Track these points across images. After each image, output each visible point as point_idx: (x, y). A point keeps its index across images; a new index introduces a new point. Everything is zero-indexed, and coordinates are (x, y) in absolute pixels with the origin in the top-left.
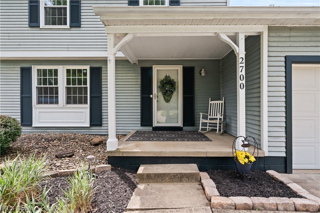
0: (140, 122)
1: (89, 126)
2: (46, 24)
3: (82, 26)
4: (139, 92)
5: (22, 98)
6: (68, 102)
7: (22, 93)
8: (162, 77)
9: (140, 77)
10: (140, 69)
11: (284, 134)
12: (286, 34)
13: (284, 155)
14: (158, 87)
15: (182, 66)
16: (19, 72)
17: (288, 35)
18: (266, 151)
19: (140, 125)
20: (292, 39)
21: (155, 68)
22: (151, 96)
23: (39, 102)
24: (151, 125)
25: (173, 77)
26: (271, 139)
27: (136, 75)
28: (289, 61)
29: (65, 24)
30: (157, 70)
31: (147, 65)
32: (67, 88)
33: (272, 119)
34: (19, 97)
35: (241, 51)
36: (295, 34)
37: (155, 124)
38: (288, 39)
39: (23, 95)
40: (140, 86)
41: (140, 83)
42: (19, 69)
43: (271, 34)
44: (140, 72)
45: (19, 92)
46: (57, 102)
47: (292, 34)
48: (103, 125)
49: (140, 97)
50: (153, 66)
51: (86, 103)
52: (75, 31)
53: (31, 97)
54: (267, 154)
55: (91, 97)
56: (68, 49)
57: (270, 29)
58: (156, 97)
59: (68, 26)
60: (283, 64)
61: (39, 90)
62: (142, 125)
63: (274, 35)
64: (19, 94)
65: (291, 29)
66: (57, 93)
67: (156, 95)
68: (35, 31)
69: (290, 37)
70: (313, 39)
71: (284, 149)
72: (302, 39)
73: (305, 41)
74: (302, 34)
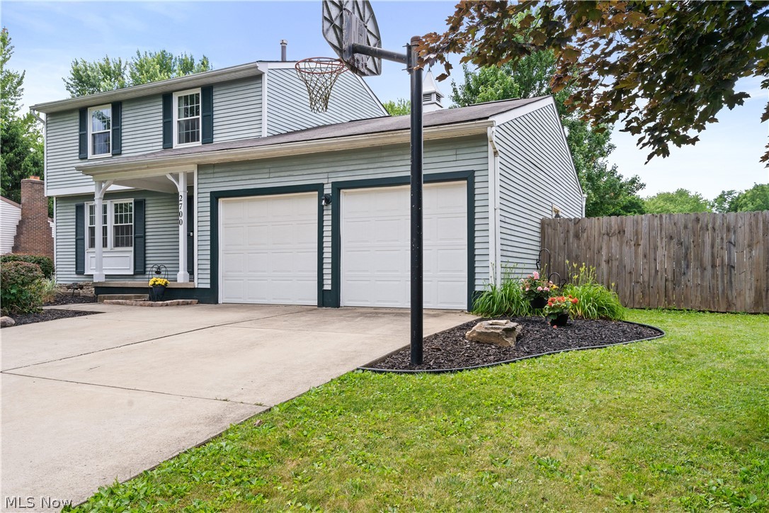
1: (132, 273)
2: (93, 154)
3: (122, 152)
5: (77, 241)
6: (117, 245)
11: (209, 267)
12: (210, 171)
13: (208, 286)
16: (75, 210)
17: (212, 171)
18: (196, 284)
20: (216, 175)
22: (192, 234)
23: (92, 246)
26: (199, 272)
28: (215, 197)
29: (109, 151)
32: (115, 227)
33: (201, 253)
34: (75, 240)
35: (181, 189)
36: (217, 170)
38: (212, 176)
39: (78, 238)
42: (75, 207)
43: (201, 172)
45: (75, 234)
46: (106, 246)
47: (215, 170)
48: (147, 273)
51: (131, 245)
52: (117, 158)
53: (83, 239)
54: (196, 286)
55: (135, 238)
57: (200, 167)
60: (209, 199)
61: (92, 230)
64: (74, 237)
65: (214, 165)
66: (106, 234)
68: (84, 163)
69: (214, 173)
70: (231, 174)
71: (209, 281)
72: (223, 175)
73: (225, 176)
74: (223, 170)
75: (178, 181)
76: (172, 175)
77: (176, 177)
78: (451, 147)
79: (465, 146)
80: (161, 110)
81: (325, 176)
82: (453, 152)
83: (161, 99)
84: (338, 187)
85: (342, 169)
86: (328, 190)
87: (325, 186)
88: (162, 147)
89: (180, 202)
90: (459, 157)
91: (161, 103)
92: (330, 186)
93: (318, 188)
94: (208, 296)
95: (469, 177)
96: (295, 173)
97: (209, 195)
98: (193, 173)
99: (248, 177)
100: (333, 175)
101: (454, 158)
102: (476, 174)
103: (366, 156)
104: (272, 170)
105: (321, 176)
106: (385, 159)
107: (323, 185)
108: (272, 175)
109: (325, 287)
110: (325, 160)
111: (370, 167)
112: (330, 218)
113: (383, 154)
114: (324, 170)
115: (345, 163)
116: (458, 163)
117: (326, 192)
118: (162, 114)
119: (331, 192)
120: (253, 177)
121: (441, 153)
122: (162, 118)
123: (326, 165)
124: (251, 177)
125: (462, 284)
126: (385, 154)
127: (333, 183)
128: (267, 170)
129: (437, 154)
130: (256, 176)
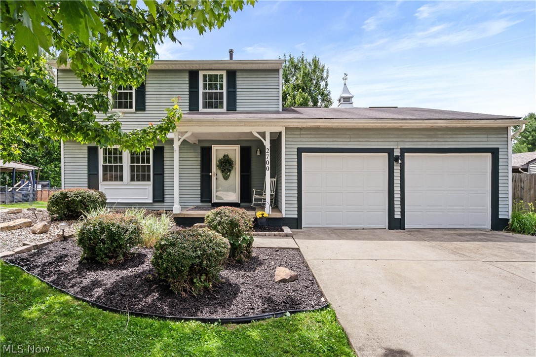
0: (200, 199)
1: (152, 202)
2: (114, 107)
3: (146, 109)
4: (199, 170)
5: (89, 175)
6: (132, 179)
7: (89, 171)
8: (221, 156)
9: (200, 156)
10: (200, 149)
11: (296, 202)
12: (297, 133)
13: (296, 216)
14: (217, 166)
15: (239, 146)
16: (87, 151)
17: (299, 133)
18: (284, 214)
19: (200, 201)
20: (302, 136)
21: (214, 148)
22: (210, 174)
23: (105, 179)
24: (210, 201)
25: (231, 156)
26: (287, 206)
27: (196, 154)
28: (300, 151)
29: (131, 107)
30: (216, 150)
31: (206, 145)
32: (131, 166)
33: (288, 192)
34: (87, 175)
35: (267, 144)
36: (304, 133)
37: (214, 200)
38: (299, 136)
39: (90, 173)
40: (200, 164)
41: (200, 162)
42: (87, 148)
43: (288, 133)
44: (200, 151)
45: (87, 169)
46: (121, 179)
47: (302, 133)
48: (166, 201)
49: (200, 175)
50: (213, 146)
51: (149, 180)
52: (140, 114)
53: (97, 175)
54: (284, 217)
55: (154, 175)
57: (287, 129)
58: (215, 175)
59: (133, 110)
60: (296, 153)
61: (105, 167)
62: (202, 201)
63: (289, 133)
64: (87, 172)
65: (301, 129)
66: (121, 170)
67: (215, 173)
69: (300, 134)
70: (316, 136)
71: (296, 213)
72: (309, 136)
73: (311, 138)
74: (309, 132)
75: (264, 138)
76: (258, 133)
77: (263, 135)
78: (484, 133)
79: (494, 133)
80: (188, 82)
81: (396, 143)
82: (485, 136)
83: (188, 74)
84: (404, 151)
85: (408, 140)
86: (397, 153)
87: (395, 150)
88: (188, 109)
89: (267, 154)
90: (489, 139)
91: (188, 77)
92: (399, 150)
93: (390, 152)
94: (296, 223)
95: (495, 152)
96: (371, 140)
97: (296, 150)
98: (280, 133)
99: (331, 140)
100: (402, 143)
101: (486, 139)
102: (500, 150)
103: (426, 133)
104: (352, 136)
105: (392, 143)
106: (440, 136)
107: (393, 149)
108: (352, 140)
109: (396, 217)
110: (395, 133)
111: (429, 140)
112: (399, 171)
113: (438, 133)
114: (395, 140)
115: (410, 136)
116: (489, 143)
117: (395, 154)
118: (188, 85)
119: (399, 154)
120: (336, 139)
121: (477, 136)
122: (188, 88)
123: (396, 136)
124: (334, 139)
125: (484, 213)
126: (440, 133)
127: (401, 149)
128: (348, 136)
129: (475, 136)
130: (339, 140)
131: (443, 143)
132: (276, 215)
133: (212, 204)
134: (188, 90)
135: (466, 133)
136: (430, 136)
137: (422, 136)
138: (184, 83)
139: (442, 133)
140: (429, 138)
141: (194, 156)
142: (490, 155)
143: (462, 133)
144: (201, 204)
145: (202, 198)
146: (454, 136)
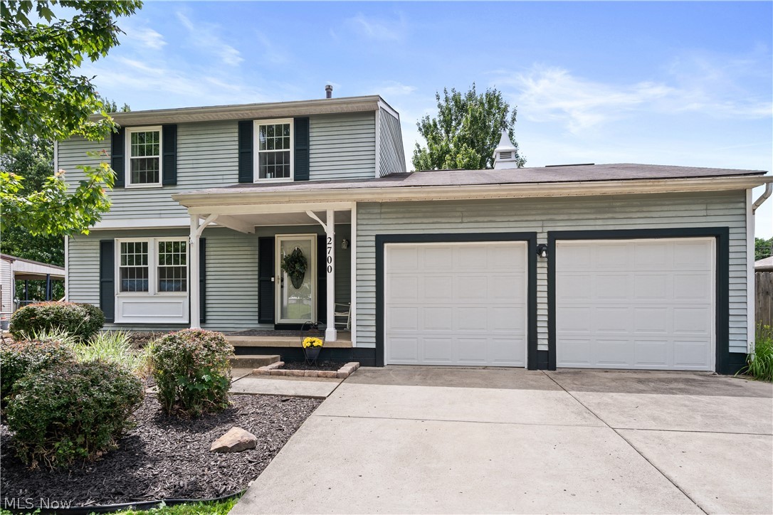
0: (257, 318)
1: (188, 322)
2: (133, 182)
3: (178, 183)
4: (257, 273)
5: (102, 284)
6: (161, 289)
7: (101, 277)
8: (289, 251)
9: (257, 252)
10: (257, 241)
11: (373, 323)
12: (376, 211)
13: (373, 346)
14: (282, 267)
15: (316, 234)
16: (98, 247)
18: (354, 343)
19: (257, 322)
20: (383, 216)
21: (279, 239)
22: (273, 279)
23: (124, 289)
24: (273, 321)
25: (305, 252)
26: (360, 329)
27: (253, 248)
28: (381, 241)
29: (157, 181)
30: (282, 242)
31: (267, 234)
32: (159, 268)
33: (360, 306)
34: (98, 282)
35: (330, 231)
36: (386, 210)
37: (278, 320)
38: (378, 216)
39: (104, 280)
40: (257, 265)
41: (257, 260)
42: (98, 243)
43: (360, 211)
44: (257, 245)
45: (98, 274)
46: (146, 290)
47: (383, 210)
48: (208, 321)
49: (257, 281)
50: (276, 236)
51: (184, 289)
52: (170, 190)
53: (113, 282)
54: (354, 346)
56: (160, 216)
57: (360, 205)
58: (280, 281)
59: (160, 184)
60: (374, 244)
61: (124, 271)
62: (260, 322)
63: (363, 211)
64: (98, 278)
65: (382, 205)
66: (146, 276)
67: (280, 277)
68: (120, 192)
69: (381, 213)
70: (407, 215)
71: (374, 340)
72: (394, 216)
73: (397, 218)
74: (395, 210)
75: (325, 222)
76: (314, 213)
77: (323, 215)
78: (699, 202)
79: (718, 201)
80: (237, 139)
81: (540, 224)
82: (704, 207)
83: (237, 127)
84: (553, 236)
85: (561, 217)
86: (542, 240)
87: (538, 236)
88: (237, 180)
89: (328, 246)
90: (710, 212)
91: (237, 130)
92: (546, 235)
93: (530, 237)
94: (372, 357)
95: (721, 235)
96: (498, 219)
97: (374, 238)
98: (350, 212)
99: (431, 220)
100: (550, 224)
101: (704, 213)
102: (730, 231)
103: (594, 205)
104: (465, 214)
105: (534, 224)
106: (617, 209)
107: (535, 234)
108: (465, 220)
109: (540, 348)
110: (539, 206)
111: (598, 216)
112: (545, 271)
113: (614, 204)
114: (538, 218)
115: (566, 211)
116: (709, 219)
117: (539, 242)
118: (237, 143)
119: (545, 242)
120: (439, 220)
121: (687, 207)
122: (237, 147)
123: (539, 212)
124: (435, 220)
125: (703, 344)
126: (618, 204)
127: (549, 233)
128: (458, 214)
129: (683, 207)
130: (443, 220)
131: (625, 221)
132: (344, 344)
133: (276, 325)
134: (237, 151)
135: (667, 203)
136: (600, 210)
137: (586, 211)
138: (231, 140)
139: (623, 203)
140: (600, 213)
141: (249, 253)
142: (713, 239)
143: (659, 203)
144: (258, 326)
145: (260, 316)
146: (645, 209)
